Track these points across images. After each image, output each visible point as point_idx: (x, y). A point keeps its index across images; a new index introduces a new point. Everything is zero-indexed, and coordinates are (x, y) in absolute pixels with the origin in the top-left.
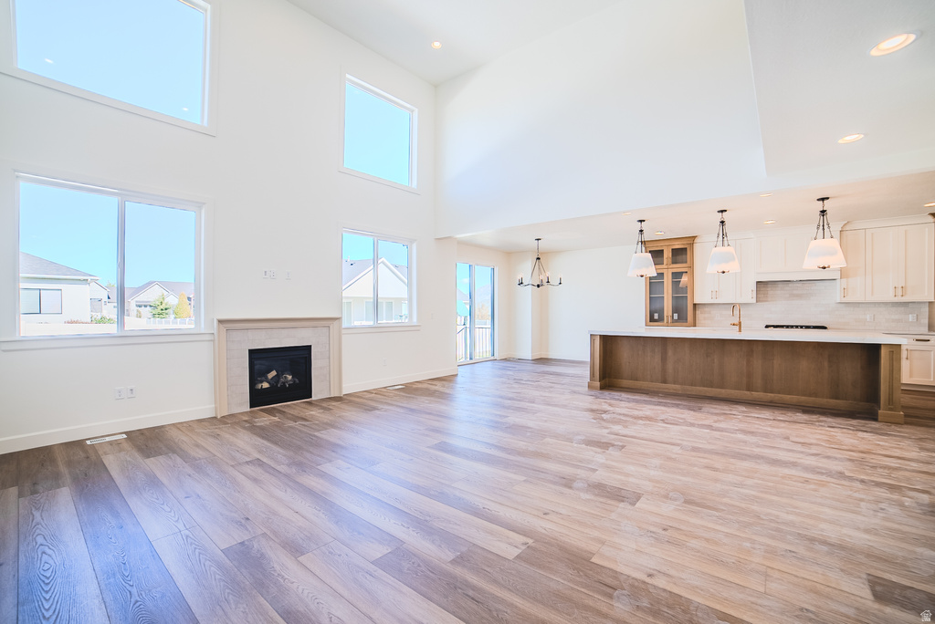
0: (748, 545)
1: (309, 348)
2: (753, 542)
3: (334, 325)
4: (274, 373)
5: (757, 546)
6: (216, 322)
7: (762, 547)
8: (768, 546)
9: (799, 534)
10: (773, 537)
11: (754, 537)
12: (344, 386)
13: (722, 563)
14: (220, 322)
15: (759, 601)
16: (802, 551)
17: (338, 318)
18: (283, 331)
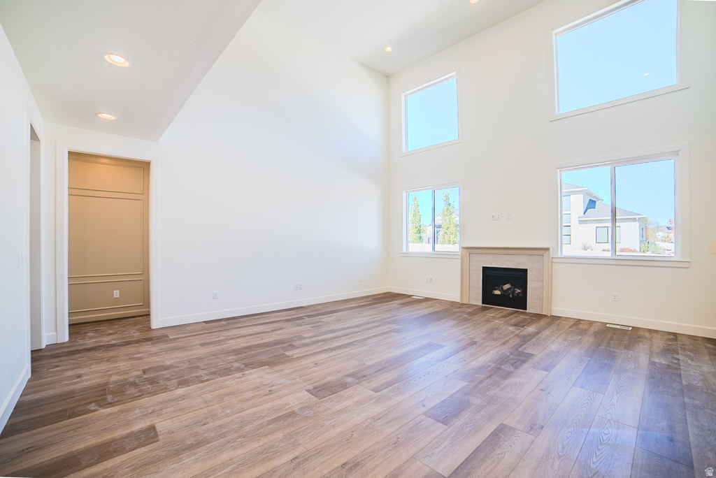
0: (228, 412)
1: (525, 271)
2: (228, 415)
3: (546, 254)
4: (507, 286)
5: (223, 414)
6: (462, 249)
7: (220, 415)
8: (218, 419)
9: (209, 443)
10: (221, 426)
11: (229, 419)
12: (553, 308)
13: (228, 394)
14: (465, 248)
15: (200, 392)
16: (199, 429)
17: (548, 249)
18: (505, 256)
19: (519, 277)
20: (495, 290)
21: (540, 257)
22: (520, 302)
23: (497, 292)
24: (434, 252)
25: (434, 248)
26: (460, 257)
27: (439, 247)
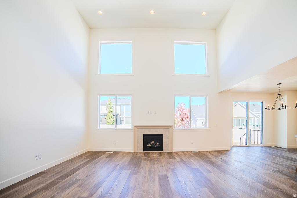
1: (162, 135)
3: (171, 128)
4: (153, 142)
6: (133, 126)
12: (173, 149)
14: (134, 126)
17: (172, 126)
18: (154, 129)
19: (159, 138)
20: (148, 144)
21: (168, 130)
22: (160, 148)
23: (149, 145)
24: (116, 128)
25: (116, 127)
26: (133, 130)
27: (119, 126)
